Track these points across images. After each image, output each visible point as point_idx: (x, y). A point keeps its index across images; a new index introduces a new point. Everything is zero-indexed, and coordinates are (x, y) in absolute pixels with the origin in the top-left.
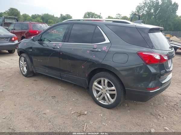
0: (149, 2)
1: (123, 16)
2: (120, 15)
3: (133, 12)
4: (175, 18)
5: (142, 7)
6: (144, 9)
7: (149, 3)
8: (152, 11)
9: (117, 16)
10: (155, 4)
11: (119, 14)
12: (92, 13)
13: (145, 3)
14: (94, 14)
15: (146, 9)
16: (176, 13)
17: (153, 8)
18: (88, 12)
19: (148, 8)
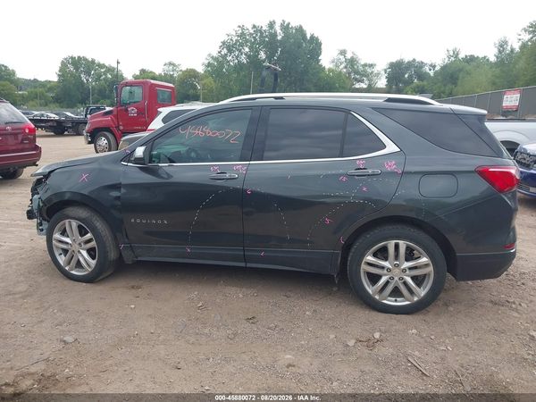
0: (252, 31)
1: (184, 69)
2: (174, 65)
3: (212, 57)
4: (318, 72)
5: (235, 44)
6: (240, 51)
7: (251, 34)
8: (262, 55)
9: (166, 68)
10: (267, 36)
11: (170, 64)
12: (85, 59)
13: (242, 35)
14: (93, 61)
15: (247, 49)
16: (319, 61)
17: (264, 47)
18: (72, 58)
19: (251, 48)
